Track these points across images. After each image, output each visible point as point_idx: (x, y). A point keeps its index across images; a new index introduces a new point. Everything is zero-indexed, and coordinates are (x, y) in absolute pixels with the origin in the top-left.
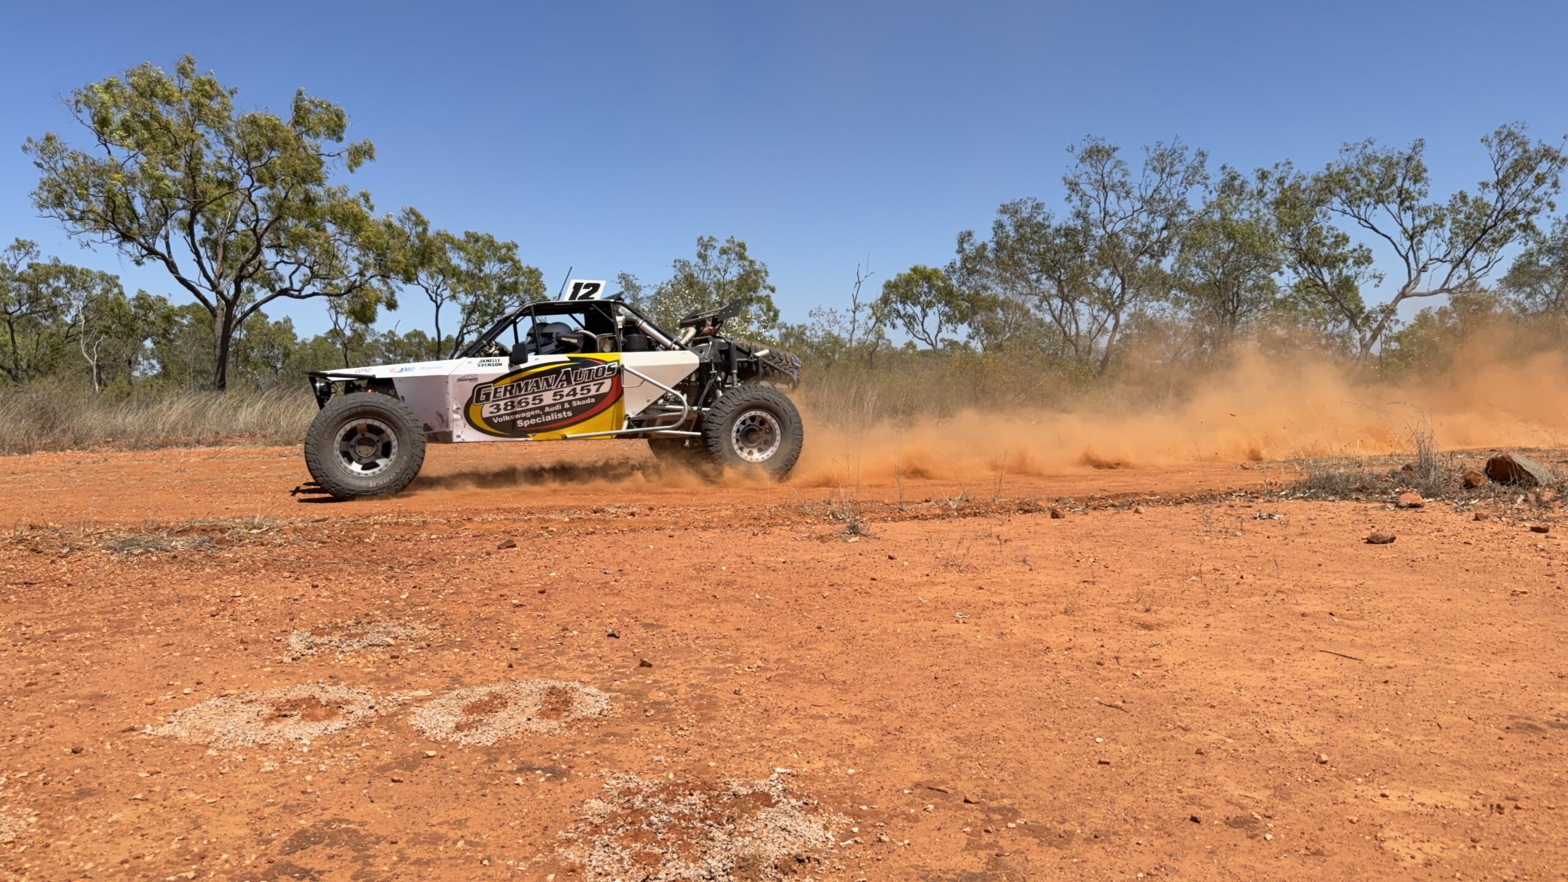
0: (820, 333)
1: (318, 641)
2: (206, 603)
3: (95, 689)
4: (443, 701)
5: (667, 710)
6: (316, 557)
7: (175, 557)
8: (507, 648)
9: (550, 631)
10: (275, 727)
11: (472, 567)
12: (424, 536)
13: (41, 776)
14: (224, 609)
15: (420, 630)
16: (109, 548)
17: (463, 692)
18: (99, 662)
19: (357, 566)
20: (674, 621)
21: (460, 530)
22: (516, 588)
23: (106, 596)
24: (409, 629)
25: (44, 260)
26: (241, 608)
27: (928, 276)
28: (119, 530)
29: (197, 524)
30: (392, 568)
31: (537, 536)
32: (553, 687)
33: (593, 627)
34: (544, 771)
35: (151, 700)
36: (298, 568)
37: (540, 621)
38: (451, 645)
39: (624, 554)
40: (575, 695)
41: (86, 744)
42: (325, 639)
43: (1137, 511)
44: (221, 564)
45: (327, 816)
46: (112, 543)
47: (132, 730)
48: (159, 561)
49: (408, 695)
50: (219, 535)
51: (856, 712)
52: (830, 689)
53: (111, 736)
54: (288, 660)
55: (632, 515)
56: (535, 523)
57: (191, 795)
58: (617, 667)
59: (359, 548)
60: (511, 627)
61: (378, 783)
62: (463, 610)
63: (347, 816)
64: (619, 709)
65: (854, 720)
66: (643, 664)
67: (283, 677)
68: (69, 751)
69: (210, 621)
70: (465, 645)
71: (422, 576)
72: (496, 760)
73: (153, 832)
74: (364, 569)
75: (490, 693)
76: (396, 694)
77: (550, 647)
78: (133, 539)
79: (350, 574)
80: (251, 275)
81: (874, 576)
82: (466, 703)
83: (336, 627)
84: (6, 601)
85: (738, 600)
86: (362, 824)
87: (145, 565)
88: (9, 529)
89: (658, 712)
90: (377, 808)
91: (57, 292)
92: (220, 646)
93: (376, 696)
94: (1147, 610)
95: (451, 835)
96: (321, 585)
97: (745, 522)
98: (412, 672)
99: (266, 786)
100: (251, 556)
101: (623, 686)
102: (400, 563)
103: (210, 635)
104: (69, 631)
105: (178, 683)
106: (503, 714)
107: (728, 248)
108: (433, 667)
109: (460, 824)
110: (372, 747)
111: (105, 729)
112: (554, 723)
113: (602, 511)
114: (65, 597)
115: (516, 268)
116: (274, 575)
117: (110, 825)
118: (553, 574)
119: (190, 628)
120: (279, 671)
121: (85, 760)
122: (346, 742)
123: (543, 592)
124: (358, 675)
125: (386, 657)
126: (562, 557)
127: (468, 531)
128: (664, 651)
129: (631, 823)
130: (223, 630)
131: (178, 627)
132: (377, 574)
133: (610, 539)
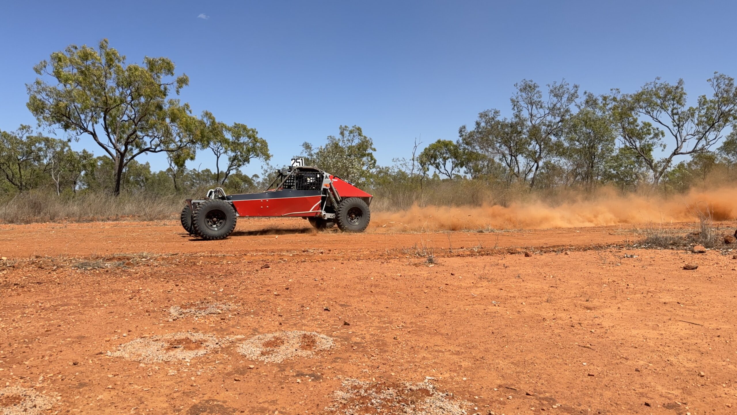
0: (396, 170)
1: (185, 311)
2: (126, 293)
3: (80, 333)
4: (252, 340)
5: (363, 347)
6: (175, 272)
7: (107, 271)
8: (277, 315)
9: (295, 308)
10: (171, 353)
11: (251, 277)
12: (225, 262)
13: (60, 376)
14: (135, 296)
15: (233, 306)
16: (76, 267)
17: (261, 336)
18: (79, 321)
19: (195, 276)
20: (354, 303)
21: (241, 259)
22: (275, 287)
23: (77, 289)
24: (227, 306)
25: (35, 134)
26: (143, 295)
27: (446, 145)
28: (79, 258)
29: (116, 256)
30: (212, 277)
31: (279, 262)
32: (305, 335)
33: (316, 305)
34: (310, 376)
35: (108, 339)
36: (167, 277)
37: (289, 302)
38: (249, 313)
39: (322, 272)
40: (316, 339)
41: (79, 360)
42: (188, 310)
43: (566, 254)
44: (129, 274)
45: (206, 398)
46: (77, 264)
47: (101, 353)
48: (100, 273)
49: (233, 338)
50: (127, 261)
51: (458, 349)
52: (441, 337)
53: (91, 356)
54: (171, 320)
55: (322, 253)
56: (276, 257)
57: (136, 386)
58: (333, 325)
59: (194, 267)
60: (276, 306)
61: (228, 381)
62: (251, 297)
63: (216, 398)
64: (338, 345)
65: (458, 353)
66: (346, 324)
67: (170, 329)
68: (71, 363)
69: (129, 301)
70: (256, 314)
71: (228, 281)
72: (284, 370)
73: (120, 405)
74: (199, 277)
75: (274, 337)
76: (227, 337)
77: (297, 315)
78: (86, 263)
79: (192, 280)
80: (132, 142)
81: (447, 283)
82: (263, 341)
83: (192, 305)
84: (30, 291)
85: (383, 293)
86: (225, 402)
87: (94, 275)
88: (26, 257)
89: (359, 347)
90: (230, 393)
91: (40, 149)
92: (136, 314)
93: (218, 338)
94: (587, 301)
95: (270, 408)
96: (180, 285)
97: (376, 257)
98: (233, 327)
99: (172, 382)
100: (144, 271)
101: (338, 334)
102: (216, 275)
103: (130, 308)
104: (62, 306)
105: (119, 331)
106: (283, 347)
107: (353, 130)
108: (243, 324)
109: (274, 402)
110: (221, 363)
111: (88, 353)
112: (309, 352)
113: (307, 251)
114: (58, 290)
115: (255, 140)
116: (156, 280)
117: (98, 401)
118: (290, 280)
119: (120, 305)
120: (168, 326)
121: (80, 369)
122: (208, 361)
123: (287, 289)
124: (207, 328)
125: (219, 319)
126: (292, 272)
127: (245, 260)
128: (353, 317)
129: (363, 403)
130: (136, 305)
131: (114, 304)
132: (206, 279)
133: (313, 264)
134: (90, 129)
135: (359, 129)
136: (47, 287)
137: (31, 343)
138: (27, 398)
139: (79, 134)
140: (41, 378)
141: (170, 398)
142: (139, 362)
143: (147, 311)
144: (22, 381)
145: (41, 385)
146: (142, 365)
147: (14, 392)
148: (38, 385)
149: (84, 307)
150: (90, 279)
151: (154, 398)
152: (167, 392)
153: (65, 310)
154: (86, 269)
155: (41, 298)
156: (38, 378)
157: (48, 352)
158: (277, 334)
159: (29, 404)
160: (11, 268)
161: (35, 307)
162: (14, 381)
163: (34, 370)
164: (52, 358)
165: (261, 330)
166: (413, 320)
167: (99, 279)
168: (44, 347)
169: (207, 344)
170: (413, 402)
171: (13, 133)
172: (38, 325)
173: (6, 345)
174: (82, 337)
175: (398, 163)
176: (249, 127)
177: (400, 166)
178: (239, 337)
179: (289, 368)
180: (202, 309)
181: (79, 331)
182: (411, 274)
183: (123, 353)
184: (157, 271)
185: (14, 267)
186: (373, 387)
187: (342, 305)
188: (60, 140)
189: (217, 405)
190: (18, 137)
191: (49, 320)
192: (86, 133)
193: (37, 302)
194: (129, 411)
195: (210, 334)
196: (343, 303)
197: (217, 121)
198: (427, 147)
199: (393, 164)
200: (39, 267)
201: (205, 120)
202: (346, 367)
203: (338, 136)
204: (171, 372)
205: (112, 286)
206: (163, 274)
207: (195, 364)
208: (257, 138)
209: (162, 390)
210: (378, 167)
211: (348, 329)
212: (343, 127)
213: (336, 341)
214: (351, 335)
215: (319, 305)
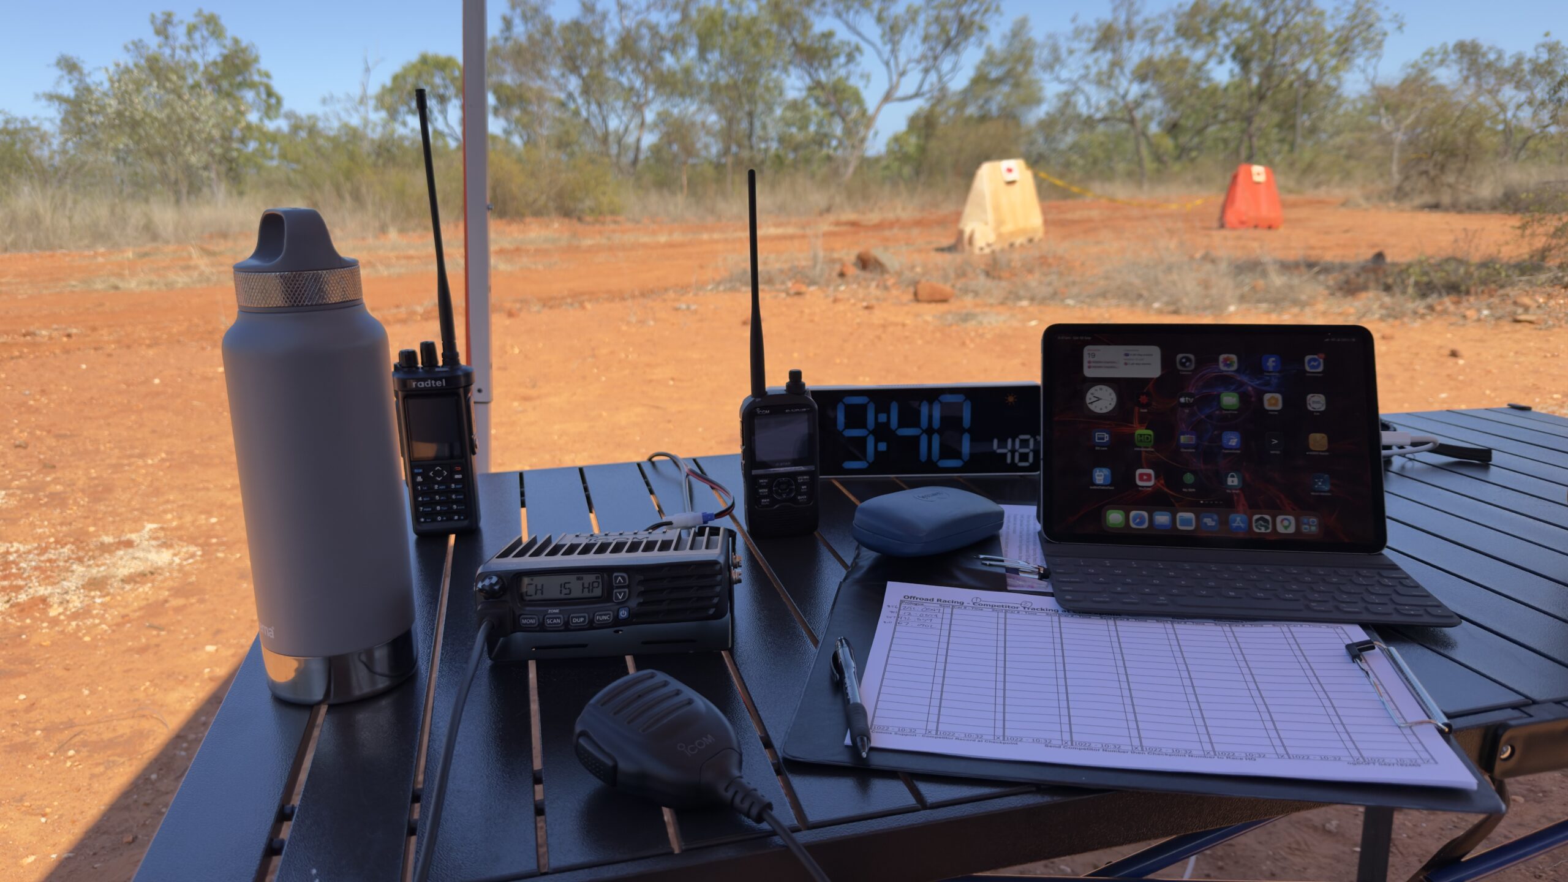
0: (336, 124)
5: (61, 498)
20: (89, 430)
27: (442, 65)
39: (50, 375)
43: (584, 309)
58: (19, 471)
64: (13, 501)
66: (46, 466)
85: (162, 407)
89: (53, 500)
101: (21, 485)
107: (198, 24)
128: (72, 454)
135: (214, 19)
166: (191, 448)
170: (94, 558)
175: (338, 107)
177: (342, 115)
186: (37, 549)
187: (58, 436)
203: (153, 42)
210: (290, 116)
211: (47, 474)
212: (160, 18)
213: (13, 495)
214: (48, 483)
215: (8, 439)
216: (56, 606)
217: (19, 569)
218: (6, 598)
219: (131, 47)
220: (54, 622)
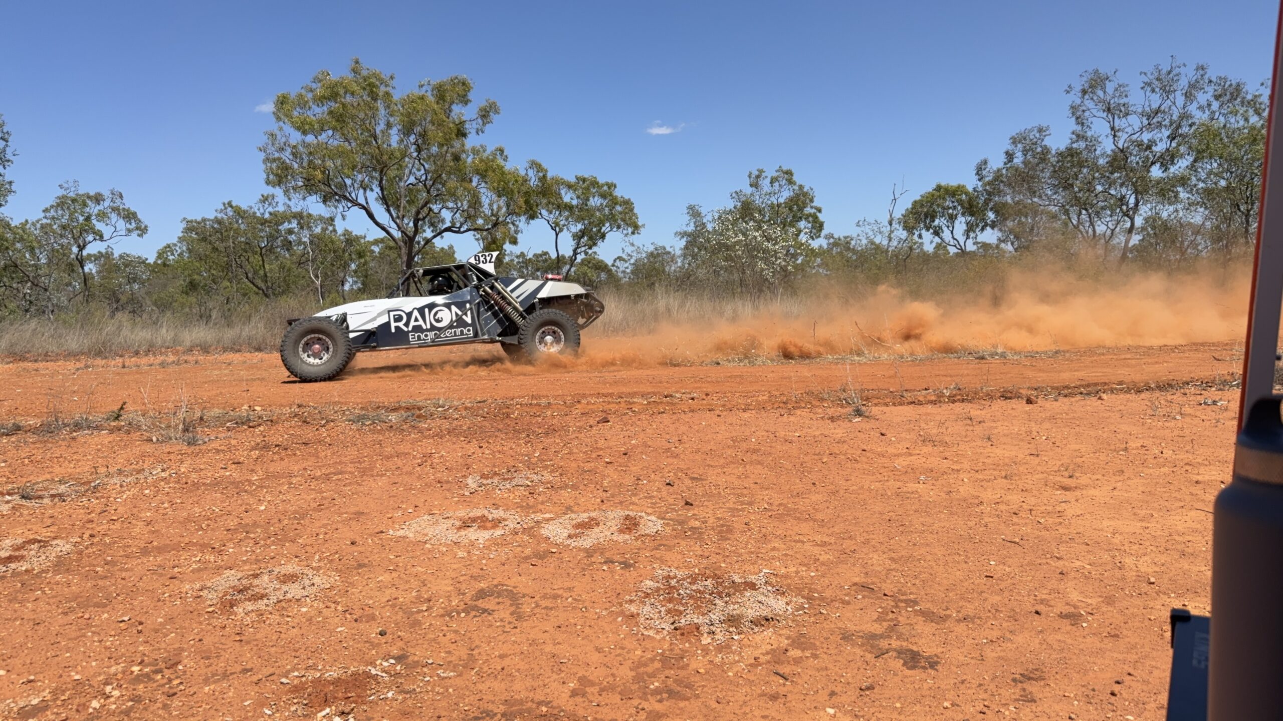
0: (864, 242)
1: (485, 482)
2: (415, 457)
3: (357, 509)
4: (561, 521)
5: (699, 533)
6: (481, 427)
7: (391, 427)
8: (601, 490)
9: (629, 480)
10: (463, 533)
11: (580, 436)
12: (549, 413)
13: (337, 556)
14: (426, 461)
15: (547, 477)
16: (350, 420)
17: (573, 516)
18: (356, 493)
19: (506, 433)
20: (712, 476)
21: (572, 409)
22: (609, 451)
23: (353, 452)
24: (540, 476)
25: (281, 208)
26: (436, 461)
27: (953, 192)
28: (354, 408)
29: (404, 405)
30: (528, 436)
31: (625, 414)
32: (628, 515)
33: (657, 478)
34: (620, 563)
35: (390, 516)
36: (469, 435)
37: (622, 473)
38: (566, 486)
39: (683, 428)
40: (641, 521)
41: (358, 539)
42: (489, 481)
43: (1100, 398)
44: (420, 432)
45: (495, 582)
46: (352, 417)
47: (382, 532)
48: (382, 429)
49: (540, 517)
50: (418, 412)
51: (826, 539)
52: (811, 524)
53: (370, 535)
54: (467, 493)
55: (693, 399)
56: (623, 405)
57: (420, 569)
58: (670, 505)
59: (507, 421)
60: (604, 477)
61: (523, 566)
62: (574, 465)
63: (506, 583)
64: (668, 530)
65: (824, 544)
66: (687, 503)
67: (465, 504)
68: (349, 543)
69: (418, 469)
70: (575, 487)
71: (548, 441)
72: (592, 556)
73: (402, 587)
74: (511, 435)
75: (589, 517)
76: (533, 516)
77: (628, 491)
78: (364, 415)
79: (502, 439)
80: (424, 218)
81: (865, 448)
82: (574, 522)
83: (495, 474)
84: (295, 455)
85: (759, 463)
86: (515, 587)
87: (373, 431)
88: (285, 407)
89: (694, 533)
90: (523, 579)
91: (290, 232)
92: (426, 485)
93: (521, 516)
94: (1070, 477)
95: (565, 595)
96: (484, 446)
97: (776, 406)
98: (542, 503)
99: (460, 565)
100: (439, 427)
101: (672, 517)
102: (534, 432)
103: (419, 478)
104: (335, 474)
105: (404, 506)
106: (596, 530)
107: (778, 176)
108: (555, 500)
109: (570, 589)
110: (519, 546)
111: (367, 531)
112: (627, 537)
113: (671, 396)
114: (329, 452)
115: (614, 202)
116: (454, 439)
117: (378, 582)
118: (633, 442)
119: (407, 473)
120: (464, 501)
121: (359, 549)
122: (504, 543)
123: (625, 454)
124: (510, 504)
125: (527, 493)
126: (640, 429)
127: (578, 410)
128: (703, 496)
129: (668, 593)
130: (427, 474)
131: (399, 472)
132: (519, 439)
133: (675, 417)
134: (361, 200)
135: (789, 173)
136: (316, 449)
137: (303, 519)
138: (305, 576)
139: (346, 209)
140: (317, 557)
141: (456, 581)
142: (425, 543)
143: (439, 482)
144: (297, 560)
145: (317, 565)
146: (428, 546)
147: (291, 570)
148: (314, 565)
149: (362, 476)
150: (370, 438)
151: (438, 581)
152: (454, 575)
153: (339, 480)
154: (363, 424)
155: (310, 463)
156: (313, 557)
157: (322, 530)
158: (593, 515)
159: (307, 582)
160: (269, 423)
161: (303, 476)
162: (289, 560)
163: (308, 549)
164: (327, 536)
165: (575, 509)
166: (785, 501)
167: (381, 438)
168: (317, 524)
169: (506, 523)
170: (728, 595)
171: (251, 208)
172: (309, 498)
173: (276, 520)
174: (360, 513)
175: (867, 229)
176: (601, 180)
177: (870, 234)
178: (547, 516)
179: (598, 554)
180: (507, 479)
181: (357, 505)
182: (817, 433)
183: (408, 532)
184: (457, 426)
185: (272, 421)
186: (689, 578)
187: (693, 479)
188: (320, 215)
189: (506, 590)
190: (258, 214)
191: (321, 492)
192: (356, 208)
193: (305, 469)
194: (411, 593)
195: (513, 512)
196: (696, 476)
197: (549, 175)
198: (918, 198)
199: (859, 230)
200: (304, 422)
201: (531, 173)
202: (668, 556)
203: (749, 190)
204: (461, 554)
205: (397, 448)
206: (465, 431)
207: (490, 545)
208: (616, 197)
209: (448, 573)
210: (829, 236)
211: (688, 510)
212: (755, 173)
213: (667, 524)
214: (690, 518)
215: (662, 477)
216: (705, 635)
217: (679, 595)
218: (672, 620)
219: (734, 195)
220: (706, 651)
